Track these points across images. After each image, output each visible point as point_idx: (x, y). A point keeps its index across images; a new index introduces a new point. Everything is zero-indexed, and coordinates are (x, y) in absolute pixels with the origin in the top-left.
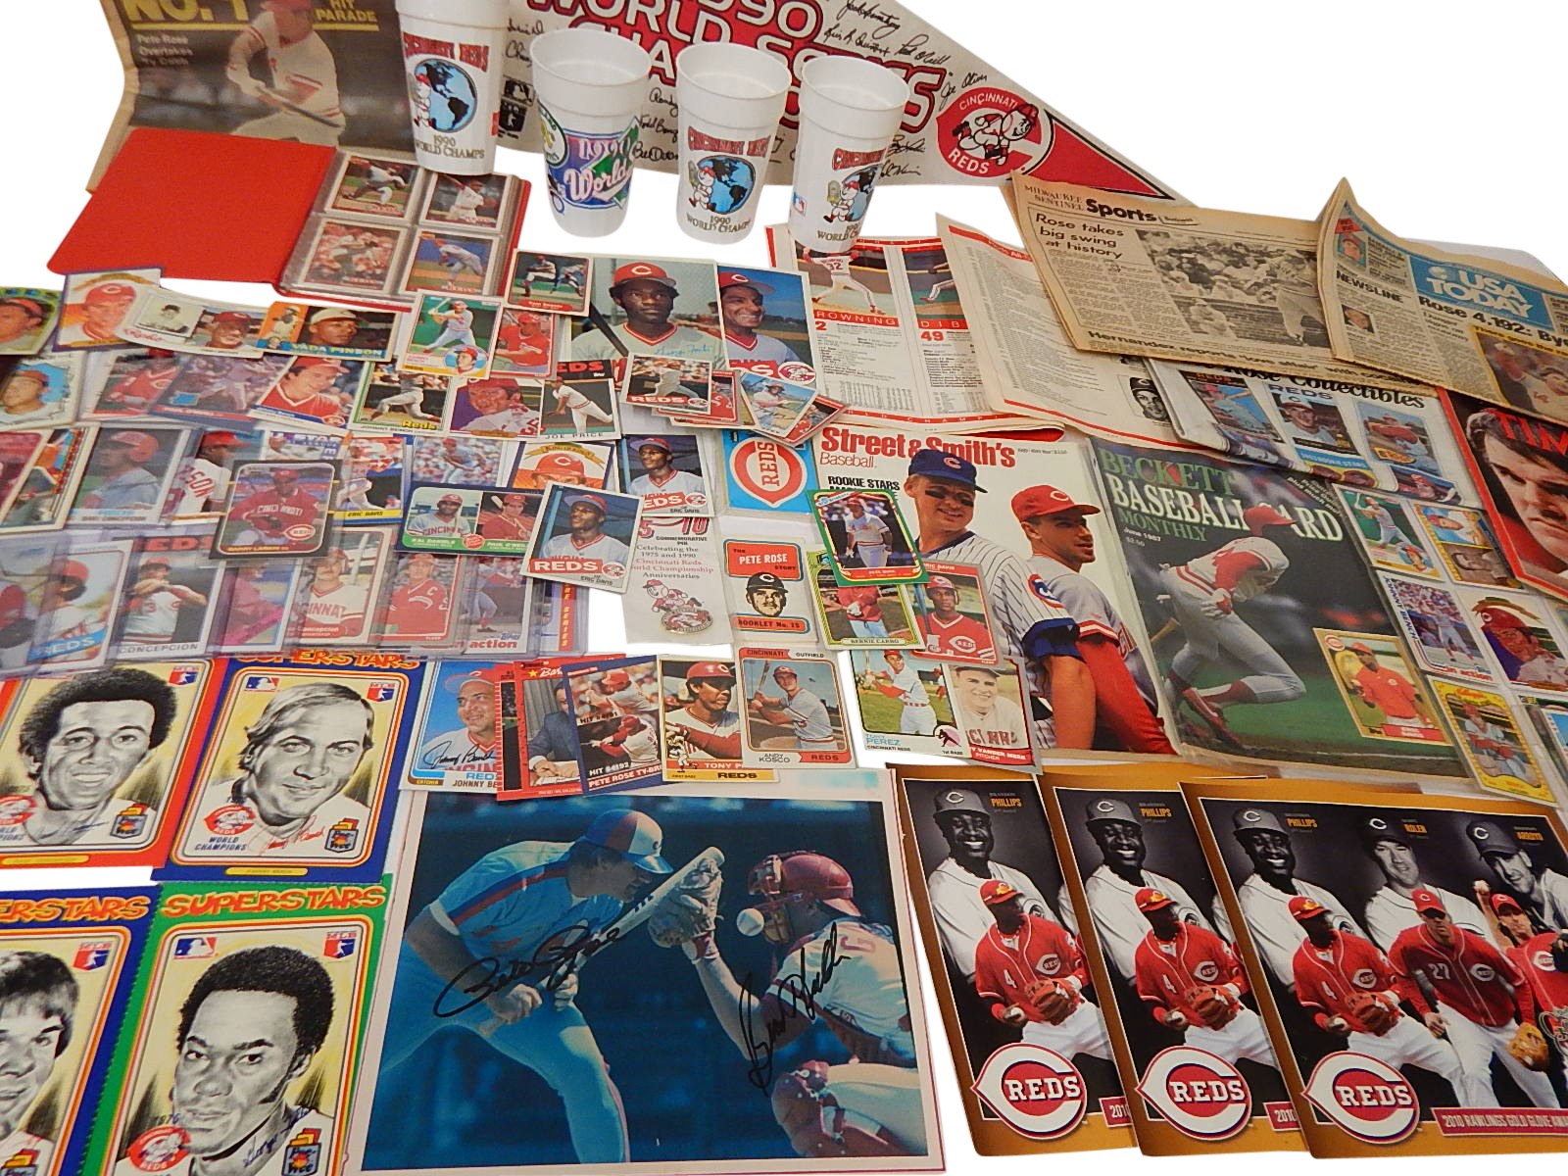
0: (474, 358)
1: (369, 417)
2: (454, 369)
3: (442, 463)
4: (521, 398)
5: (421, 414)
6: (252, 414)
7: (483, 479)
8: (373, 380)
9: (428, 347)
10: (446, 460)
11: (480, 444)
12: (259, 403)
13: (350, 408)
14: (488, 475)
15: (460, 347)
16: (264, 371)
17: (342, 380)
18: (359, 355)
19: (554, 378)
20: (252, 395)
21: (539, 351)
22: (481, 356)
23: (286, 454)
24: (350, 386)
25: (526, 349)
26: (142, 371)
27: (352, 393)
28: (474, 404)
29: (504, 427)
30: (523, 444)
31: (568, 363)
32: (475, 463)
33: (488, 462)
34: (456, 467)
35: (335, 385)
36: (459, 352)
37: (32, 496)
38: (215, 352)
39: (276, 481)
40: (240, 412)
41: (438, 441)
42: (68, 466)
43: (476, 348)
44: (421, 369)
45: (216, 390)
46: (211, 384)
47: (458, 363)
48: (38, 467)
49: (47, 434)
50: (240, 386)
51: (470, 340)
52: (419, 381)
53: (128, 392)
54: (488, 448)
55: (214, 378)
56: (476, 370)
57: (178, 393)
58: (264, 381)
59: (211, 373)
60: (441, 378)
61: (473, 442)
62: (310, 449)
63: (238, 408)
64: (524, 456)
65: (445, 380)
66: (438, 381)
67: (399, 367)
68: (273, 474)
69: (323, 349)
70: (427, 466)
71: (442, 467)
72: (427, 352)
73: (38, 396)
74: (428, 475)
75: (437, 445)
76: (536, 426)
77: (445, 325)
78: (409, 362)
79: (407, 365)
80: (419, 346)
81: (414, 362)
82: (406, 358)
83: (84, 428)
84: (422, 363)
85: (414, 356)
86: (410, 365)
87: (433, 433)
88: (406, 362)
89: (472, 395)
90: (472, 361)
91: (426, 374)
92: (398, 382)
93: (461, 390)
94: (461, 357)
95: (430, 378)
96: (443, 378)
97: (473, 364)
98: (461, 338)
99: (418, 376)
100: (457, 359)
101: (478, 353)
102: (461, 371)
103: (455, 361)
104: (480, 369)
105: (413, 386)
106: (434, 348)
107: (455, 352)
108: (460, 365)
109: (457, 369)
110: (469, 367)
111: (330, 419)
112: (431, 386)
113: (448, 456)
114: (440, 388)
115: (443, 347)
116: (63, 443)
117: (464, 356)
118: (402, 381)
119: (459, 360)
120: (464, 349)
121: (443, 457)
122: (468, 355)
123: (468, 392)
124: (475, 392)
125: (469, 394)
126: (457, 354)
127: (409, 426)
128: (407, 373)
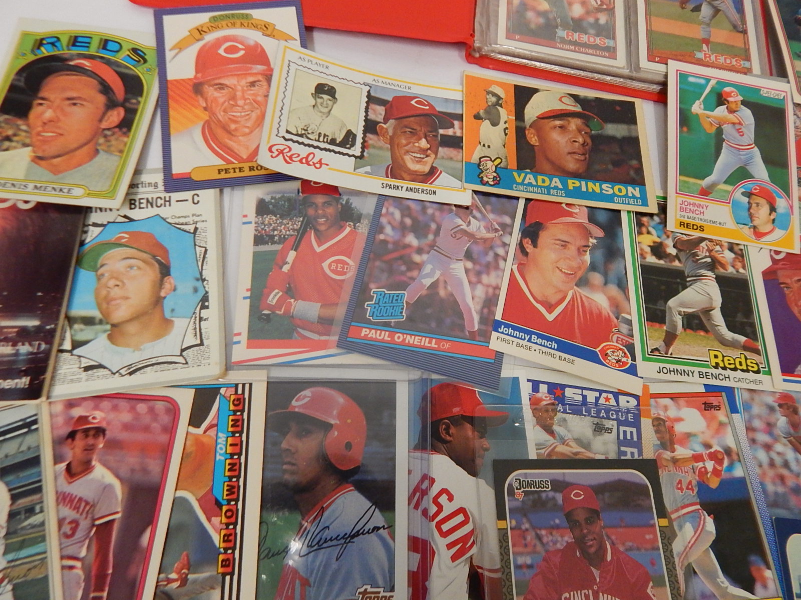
0: (773, 209)
1: (659, 344)
2: (747, 231)
5: (729, 335)
6: (497, 342)
8: (643, 256)
9: (705, 183)
12: (498, 316)
13: (629, 323)
15: (749, 185)
16: (484, 233)
17: (599, 254)
18: (610, 198)
20: (480, 291)
22: (781, 204)
23: (563, 442)
24: (615, 268)
27: (622, 285)
35: (593, 267)
36: (749, 195)
37: (184, 581)
38: (403, 189)
40: (473, 335)
41: (770, 400)
42: (233, 490)
44: (702, 229)
45: (428, 282)
46: (419, 266)
47: (751, 216)
48: (180, 493)
49: (185, 401)
50: (459, 268)
51: (760, 171)
52: (702, 251)
53: (290, 291)
55: (420, 251)
56: (778, 234)
57: (374, 289)
58: (490, 257)
59: (411, 239)
60: (731, 249)
62: (599, 429)
65: (740, 255)
66: (729, 256)
67: (671, 225)
69: (556, 182)
70: (772, 464)
72: (705, 193)
73: (158, 301)
74: (781, 489)
75: (771, 409)
77: (719, 139)
78: (683, 213)
79: (682, 219)
80: (692, 180)
81: (691, 215)
82: (679, 206)
83: (244, 385)
84: (701, 216)
85: (689, 201)
86: (686, 220)
87: (761, 382)
88: (679, 213)
89: (787, 287)
90: (770, 214)
91: (711, 240)
92: (677, 257)
93: (769, 276)
94: (754, 205)
95: (718, 248)
96: (736, 248)
97: (774, 220)
98: (746, 165)
99: (701, 245)
100: (749, 209)
101: (777, 199)
102: (759, 235)
103: (746, 214)
104: (784, 232)
105: (701, 268)
106: (713, 185)
107: (743, 194)
108: (756, 222)
109: (752, 230)
110: (769, 227)
111: (608, 352)
112: (723, 266)
113: (794, 438)
114: (738, 272)
115: (726, 182)
116: (216, 425)
117: (758, 204)
118: (682, 256)
119: (751, 211)
120: (756, 189)
121: (788, 441)
122: (762, 201)
123: (780, 281)
124: (788, 281)
125: (782, 286)
126: (747, 199)
127: (722, 365)
128: (685, 238)
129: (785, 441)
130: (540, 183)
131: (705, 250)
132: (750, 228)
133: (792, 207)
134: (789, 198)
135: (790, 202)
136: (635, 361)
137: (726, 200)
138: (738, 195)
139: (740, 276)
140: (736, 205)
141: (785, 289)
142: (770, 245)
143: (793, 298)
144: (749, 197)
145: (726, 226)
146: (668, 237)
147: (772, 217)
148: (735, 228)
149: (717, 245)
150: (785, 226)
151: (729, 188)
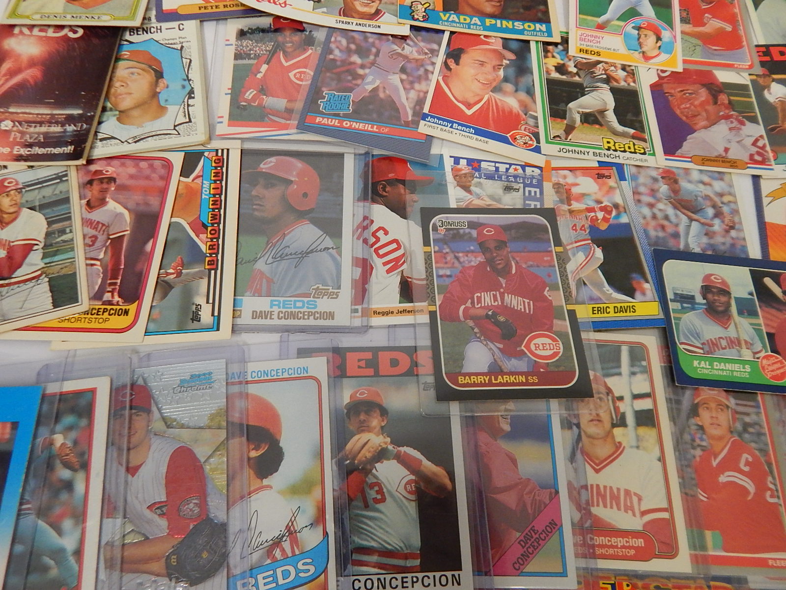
0: (659, 38)
1: (561, 132)
2: (637, 55)
3: (670, 211)
4: (730, 102)
5: (620, 128)
6: (424, 128)
7: (728, 241)
8: (548, 72)
9: (601, 20)
10: (675, 208)
11: (706, 179)
12: (426, 110)
13: (536, 118)
14: (733, 233)
15: (638, 21)
16: (416, 55)
17: (511, 71)
18: (521, 32)
19: (758, 70)
20: (413, 95)
21: (729, 28)
22: (666, 35)
23: (479, 197)
24: (524, 80)
25: (713, 24)
26: (273, 53)
27: (530, 92)
28: (678, 112)
29: (726, 150)
30: (756, 178)
31: (767, 47)
32: (710, 212)
33: (725, 209)
34: (691, 220)
35: (506, 80)
36: (639, 28)
37: (179, 274)
38: (353, 24)
39: (483, 247)
40: (407, 124)
41: (654, 174)
42: (216, 218)
43: (659, 23)
44: (598, 54)
45: (370, 88)
46: (362, 77)
47: (640, 45)
48: (174, 220)
49: (177, 160)
50: (395, 79)
51: (648, 11)
52: (599, 70)
53: (263, 90)
54: (718, 186)
55: (363, 67)
56: (664, 57)
57: (325, 92)
58: (421, 72)
59: (356, 59)
60: (624, 68)
61: (695, 176)
62: (508, 189)
63: (403, 119)
64: (765, 201)
65: (631, 73)
66: (621, 74)
67: (572, 51)
68: (474, 233)
69: (476, 20)
70: (654, 217)
71: (673, 218)
72: (601, 27)
73: (155, 95)
74: (661, 234)
75: (655, 180)
76: (764, 147)
78: (583, 43)
79: (582, 47)
80: (589, 18)
81: (589, 43)
82: (579, 37)
83: (223, 150)
84: (598, 45)
85: (587, 33)
86: (585, 48)
87: (646, 160)
88: (579, 42)
89: (671, 96)
90: (657, 42)
91: (606, 63)
92: (577, 74)
93: (655, 89)
94: (643, 36)
95: (613, 68)
96: (628, 69)
97: (660, 47)
98: (635, 6)
99: (598, 66)
100: (639, 39)
101: (662, 31)
102: (647, 58)
103: (637, 43)
104: (669, 55)
105: (597, 82)
106: (608, 22)
107: (633, 27)
108: (644, 49)
109: (641, 54)
110: (656, 52)
111: (517, 137)
112: (617, 81)
113: (674, 200)
114: (629, 84)
115: (618, 19)
116: (202, 176)
117: (646, 35)
118: (582, 73)
119: (641, 40)
120: (644, 24)
121: (669, 202)
122: (650, 33)
123: (666, 91)
124: (673, 91)
125: (667, 94)
126: (637, 32)
127: (613, 148)
128: (585, 61)
129: (666, 202)
130: (462, 21)
131: (601, 70)
132: (639, 53)
133: (675, 37)
134: (673, 30)
135: (674, 33)
136: (539, 144)
137: (620, 32)
138: (629, 29)
139: (629, 88)
140: (627, 37)
141: (670, 97)
142: (658, 65)
143: (676, 103)
144: (638, 30)
145: (620, 52)
146: (570, 60)
147: (658, 44)
148: (627, 53)
149: (612, 66)
150: (670, 51)
151: (622, 23)
